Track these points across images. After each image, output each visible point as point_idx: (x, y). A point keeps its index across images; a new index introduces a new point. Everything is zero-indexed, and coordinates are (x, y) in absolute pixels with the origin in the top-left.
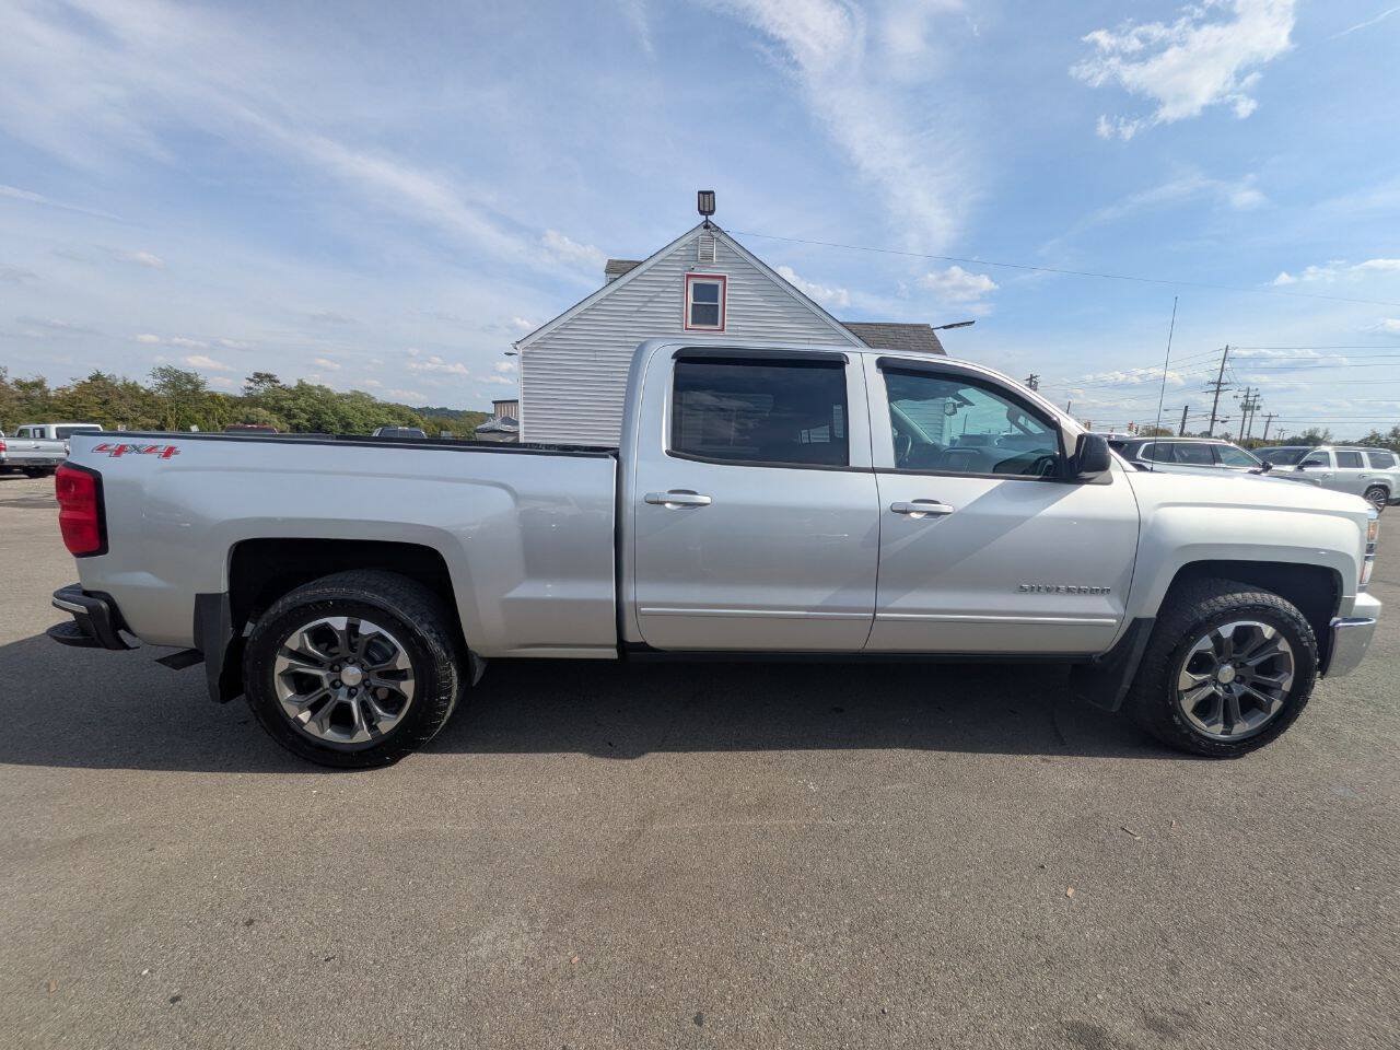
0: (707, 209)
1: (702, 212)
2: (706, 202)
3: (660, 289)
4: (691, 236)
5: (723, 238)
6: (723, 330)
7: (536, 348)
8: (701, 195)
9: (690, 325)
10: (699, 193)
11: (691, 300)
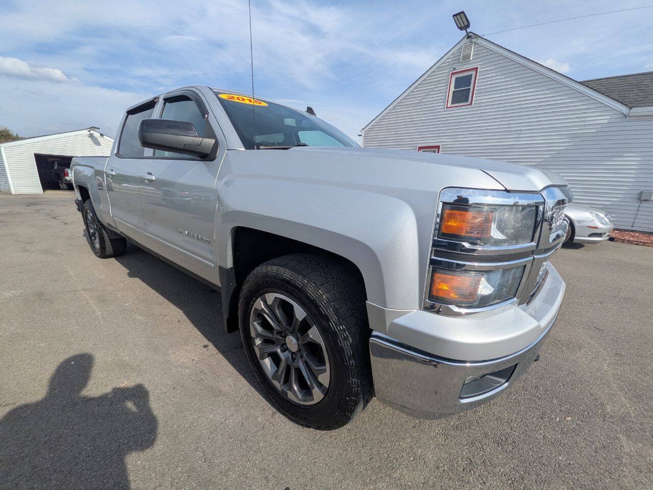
0: (463, 25)
1: (461, 29)
2: (462, 20)
3: (434, 87)
4: (457, 48)
5: (479, 41)
6: (471, 104)
7: (370, 131)
8: (455, 17)
9: (449, 105)
10: (454, 16)
11: (452, 89)
